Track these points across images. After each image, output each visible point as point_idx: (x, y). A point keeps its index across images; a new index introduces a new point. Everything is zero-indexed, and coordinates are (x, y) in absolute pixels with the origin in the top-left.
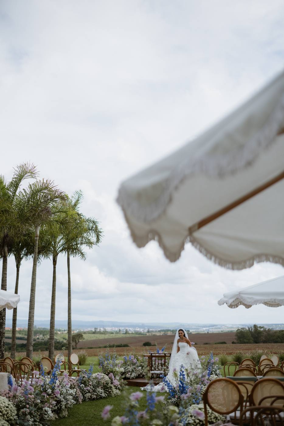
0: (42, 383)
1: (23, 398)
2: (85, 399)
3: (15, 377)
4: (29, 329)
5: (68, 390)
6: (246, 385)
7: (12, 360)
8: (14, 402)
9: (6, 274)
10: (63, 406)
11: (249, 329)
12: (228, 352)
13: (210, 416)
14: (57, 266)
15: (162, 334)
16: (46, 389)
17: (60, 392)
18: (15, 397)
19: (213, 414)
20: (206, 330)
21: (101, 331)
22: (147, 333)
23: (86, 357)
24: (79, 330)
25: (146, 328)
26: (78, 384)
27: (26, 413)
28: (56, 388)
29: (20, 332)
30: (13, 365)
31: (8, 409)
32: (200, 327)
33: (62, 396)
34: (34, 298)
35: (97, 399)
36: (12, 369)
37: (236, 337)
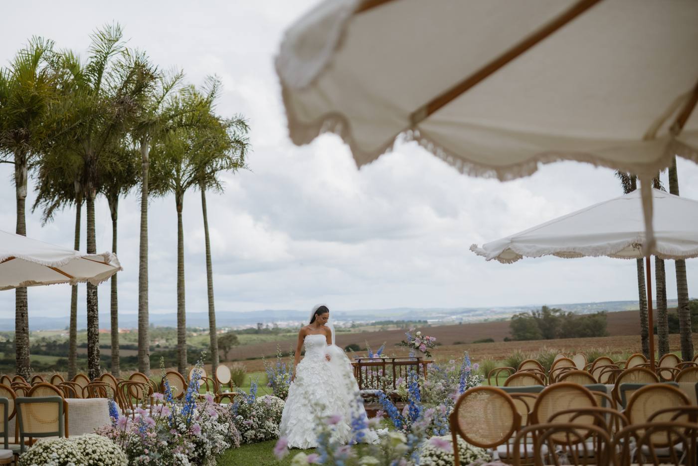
0: (169, 414)
1: (139, 438)
2: (246, 440)
3: (121, 406)
4: (141, 326)
5: (216, 426)
6: (526, 399)
7: (115, 379)
8: (122, 444)
9: (93, 230)
10: (208, 452)
11: (534, 314)
12: (497, 355)
13: (464, 453)
14: (183, 213)
15: (378, 328)
16: (177, 424)
17: (200, 429)
18: (123, 437)
19: (468, 451)
20: (457, 319)
21: (269, 327)
22: (351, 329)
23: (244, 373)
24: (230, 329)
25: (349, 319)
26: (232, 415)
27: (144, 463)
28: (193, 422)
29: (125, 336)
30: (117, 386)
31: (113, 456)
32: (446, 313)
33: (205, 434)
34: (146, 272)
35: (267, 440)
36: (116, 394)
37: (511, 330)
